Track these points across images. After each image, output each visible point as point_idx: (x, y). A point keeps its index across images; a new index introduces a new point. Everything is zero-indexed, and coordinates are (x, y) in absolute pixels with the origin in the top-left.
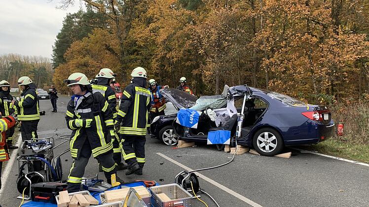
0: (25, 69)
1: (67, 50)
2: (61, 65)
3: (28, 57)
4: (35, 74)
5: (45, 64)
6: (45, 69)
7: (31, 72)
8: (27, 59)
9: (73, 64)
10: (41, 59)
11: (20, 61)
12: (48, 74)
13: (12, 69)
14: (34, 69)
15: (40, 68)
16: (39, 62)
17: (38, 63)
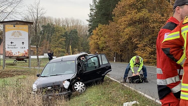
0: (57, 33)
1: (116, 5)
2: (100, 26)
3: (59, 20)
4: (67, 38)
5: (76, 26)
6: (77, 32)
7: (62, 35)
8: (58, 21)
9: (125, 21)
10: (73, 21)
11: (52, 24)
12: (79, 38)
13: (44, 33)
14: (66, 33)
15: (72, 31)
16: (71, 25)
17: (69, 26)
